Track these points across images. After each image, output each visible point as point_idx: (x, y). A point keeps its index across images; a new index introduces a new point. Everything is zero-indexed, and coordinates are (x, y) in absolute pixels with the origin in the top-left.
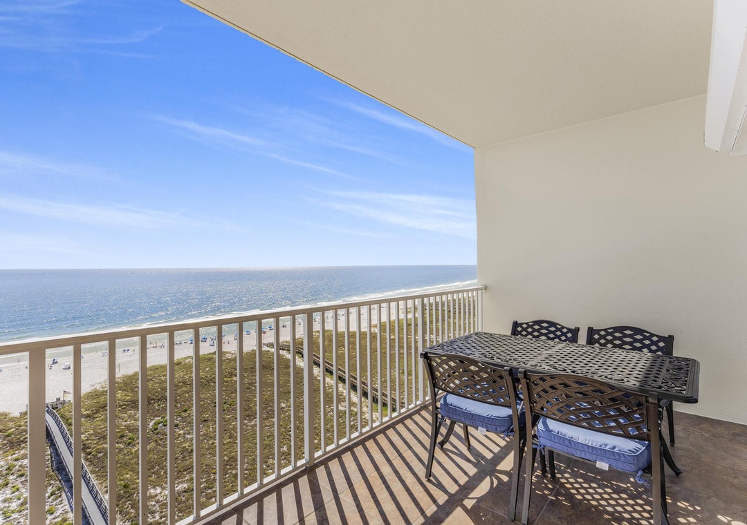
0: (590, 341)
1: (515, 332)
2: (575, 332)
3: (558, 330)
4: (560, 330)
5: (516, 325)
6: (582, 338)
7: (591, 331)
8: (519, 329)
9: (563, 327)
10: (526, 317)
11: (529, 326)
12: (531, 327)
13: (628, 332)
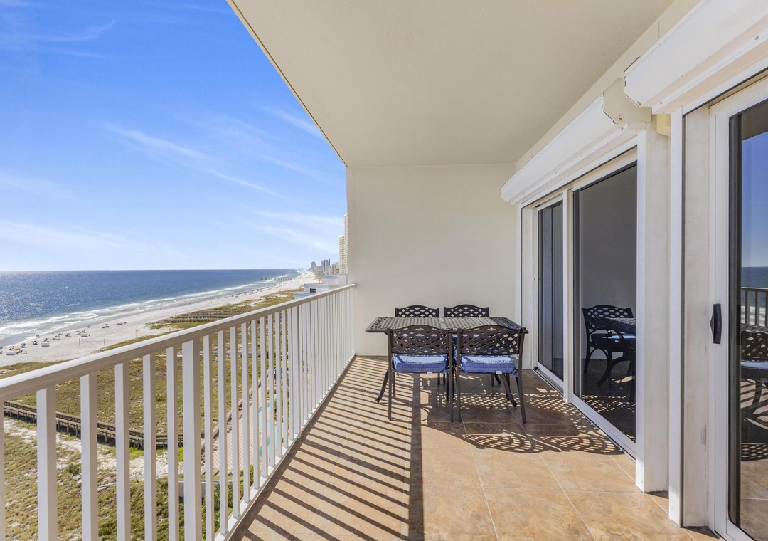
0: (446, 315)
1: (397, 315)
2: (437, 311)
3: (426, 311)
4: (428, 311)
5: (397, 311)
6: (442, 313)
7: (446, 310)
8: (400, 313)
9: (429, 309)
10: (403, 305)
11: (407, 310)
12: (408, 311)
13: (466, 308)
